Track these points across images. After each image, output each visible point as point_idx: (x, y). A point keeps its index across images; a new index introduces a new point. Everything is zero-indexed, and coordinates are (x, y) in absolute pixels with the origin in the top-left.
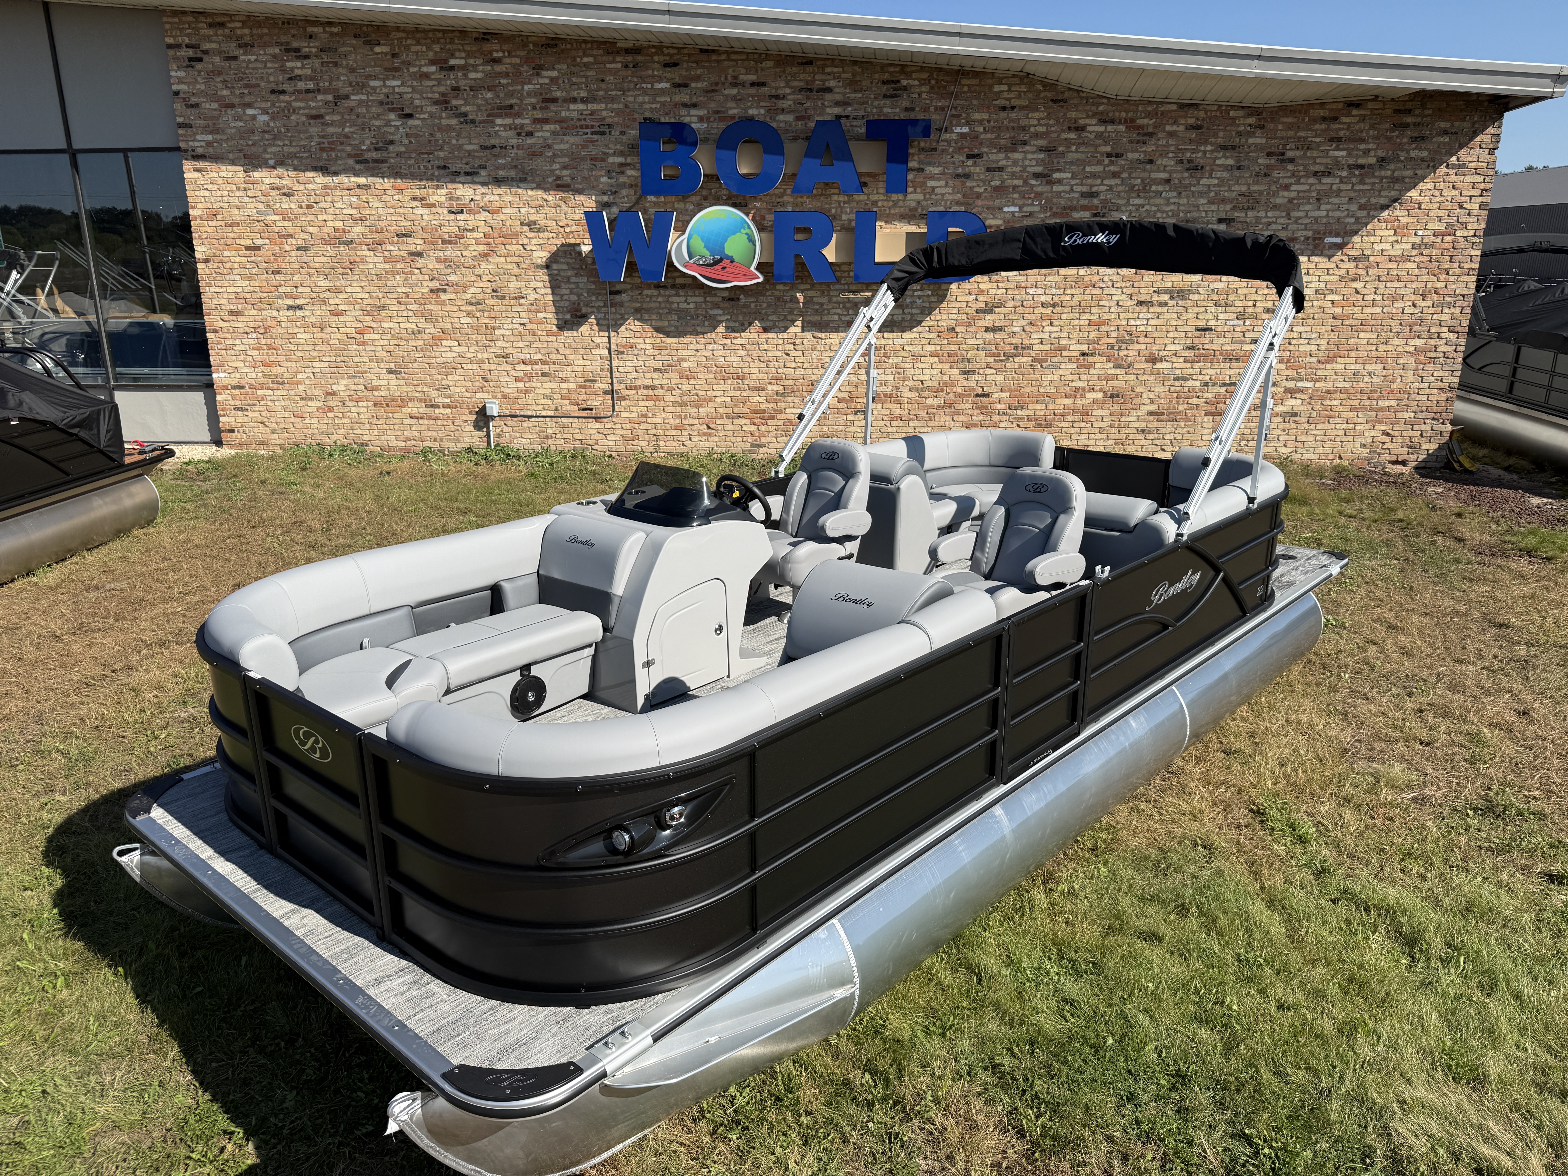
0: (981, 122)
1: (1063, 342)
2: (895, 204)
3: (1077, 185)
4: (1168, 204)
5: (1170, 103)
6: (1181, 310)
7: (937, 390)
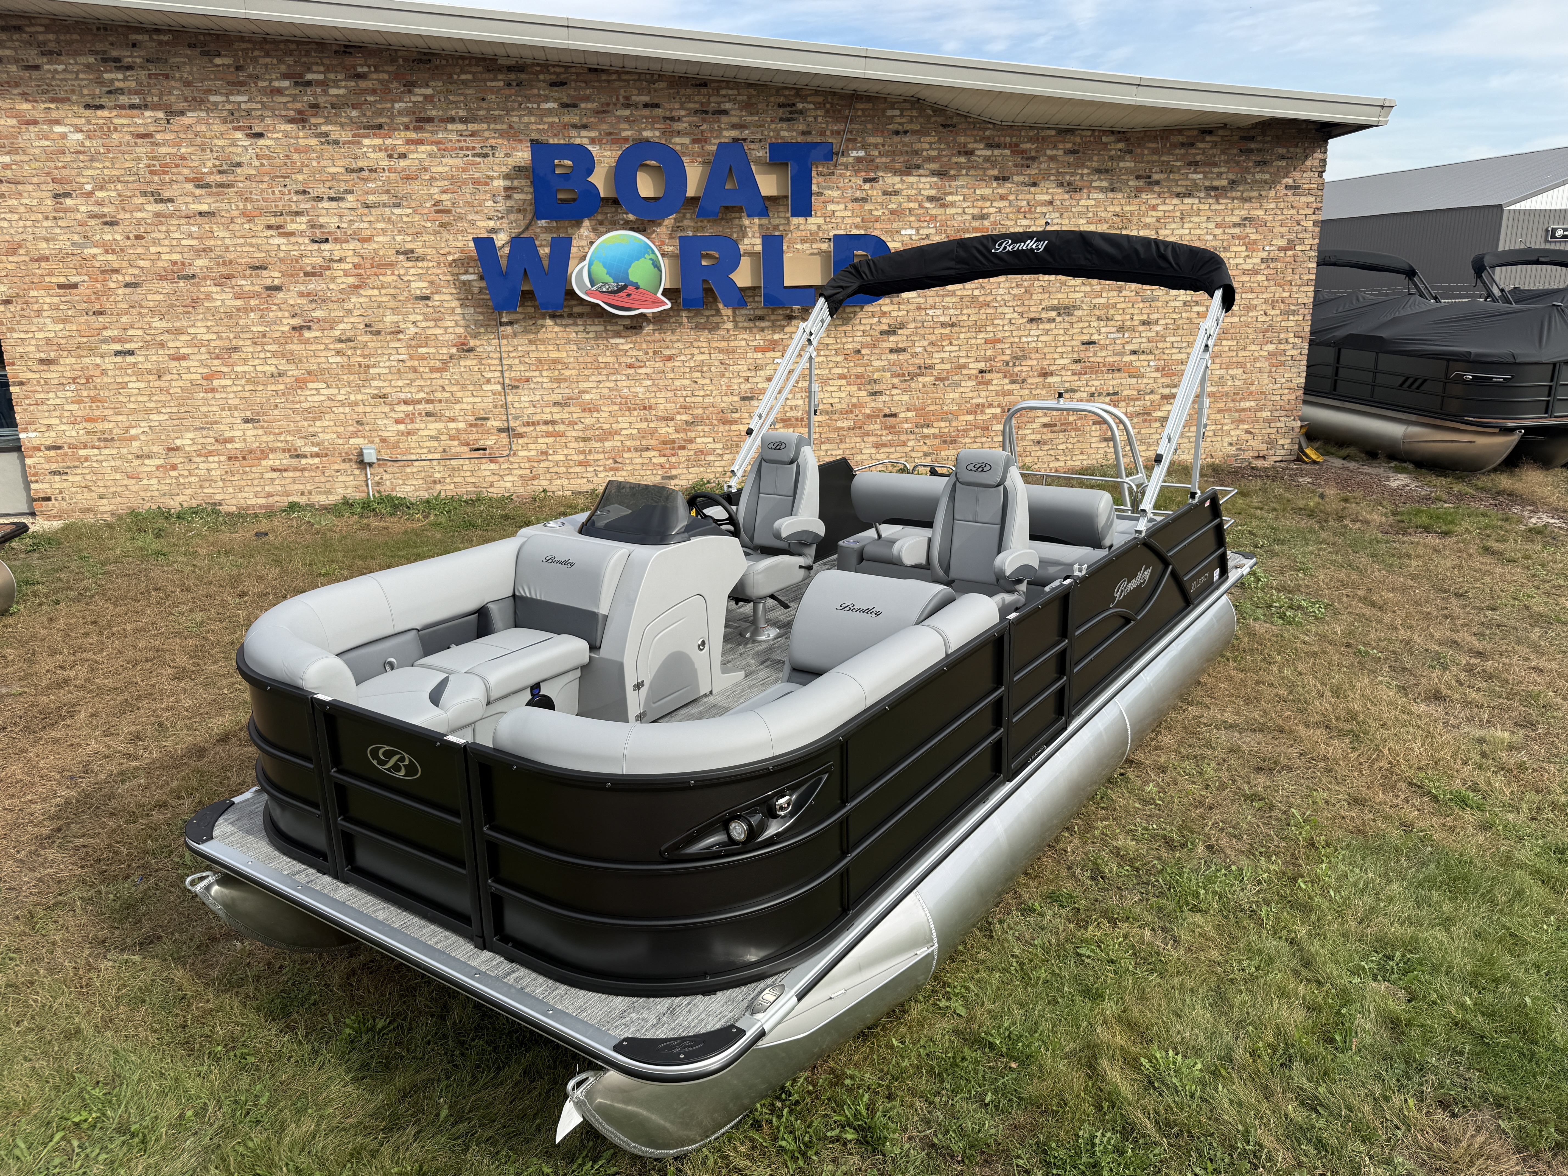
0: (876, 146)
1: (963, 361)
2: (797, 226)
3: (968, 207)
5: (1049, 128)
6: (1067, 325)
7: (847, 412)
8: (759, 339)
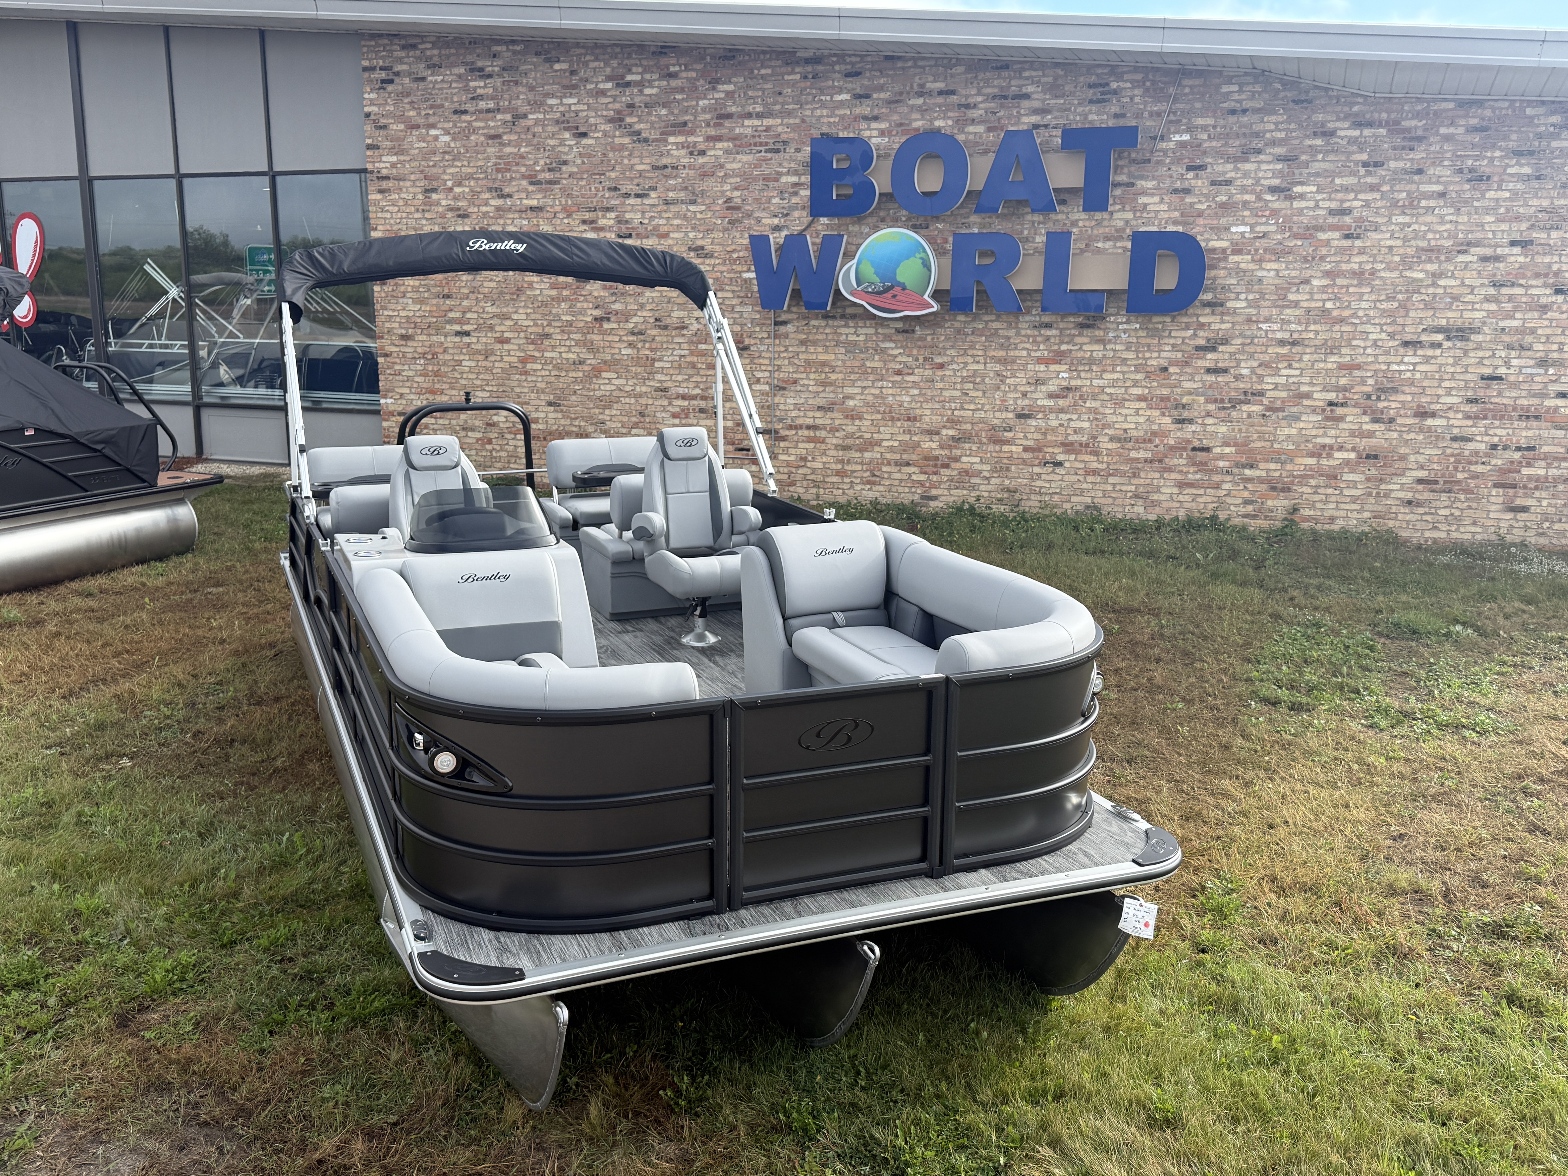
0: (1204, 128)
1: (1305, 389)
2: (1099, 223)
3: (1324, 200)
4: (1442, 223)
6: (1459, 353)
7: (1144, 441)
8: (1043, 351)
